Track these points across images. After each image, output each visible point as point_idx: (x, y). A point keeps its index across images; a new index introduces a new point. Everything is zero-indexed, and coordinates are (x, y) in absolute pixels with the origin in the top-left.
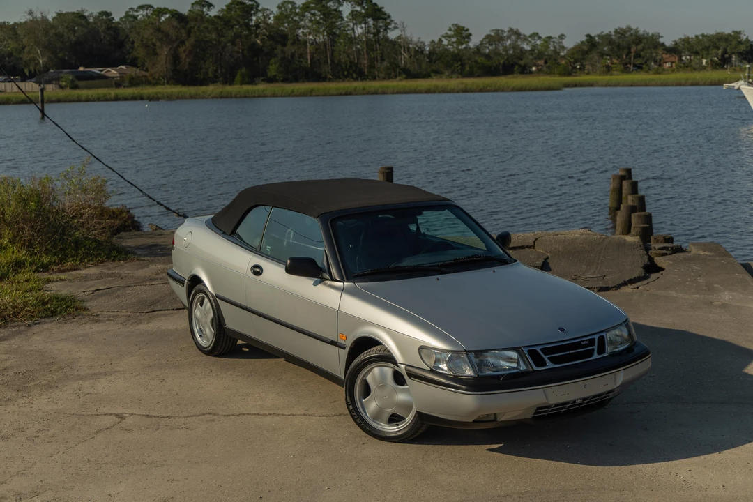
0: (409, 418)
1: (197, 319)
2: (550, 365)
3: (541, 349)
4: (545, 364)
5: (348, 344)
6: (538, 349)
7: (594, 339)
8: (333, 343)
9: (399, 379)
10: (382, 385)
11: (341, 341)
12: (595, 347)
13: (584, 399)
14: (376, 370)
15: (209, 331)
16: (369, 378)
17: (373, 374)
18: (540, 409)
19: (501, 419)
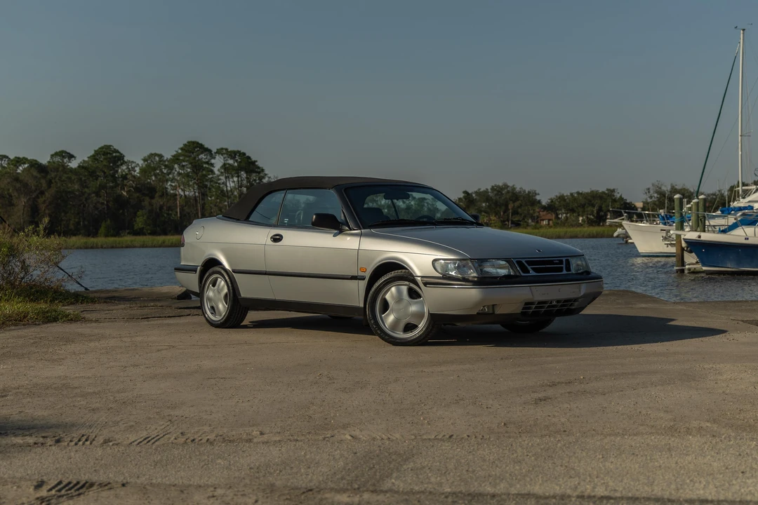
0: (422, 325)
1: (209, 299)
2: (532, 273)
3: (526, 261)
4: (529, 273)
5: (368, 275)
6: (523, 261)
7: (562, 260)
8: (354, 278)
9: (414, 294)
10: (399, 299)
11: (361, 274)
12: (564, 266)
13: (558, 301)
14: (393, 289)
15: (222, 307)
16: (388, 297)
17: (391, 292)
18: (528, 304)
19: (498, 311)
